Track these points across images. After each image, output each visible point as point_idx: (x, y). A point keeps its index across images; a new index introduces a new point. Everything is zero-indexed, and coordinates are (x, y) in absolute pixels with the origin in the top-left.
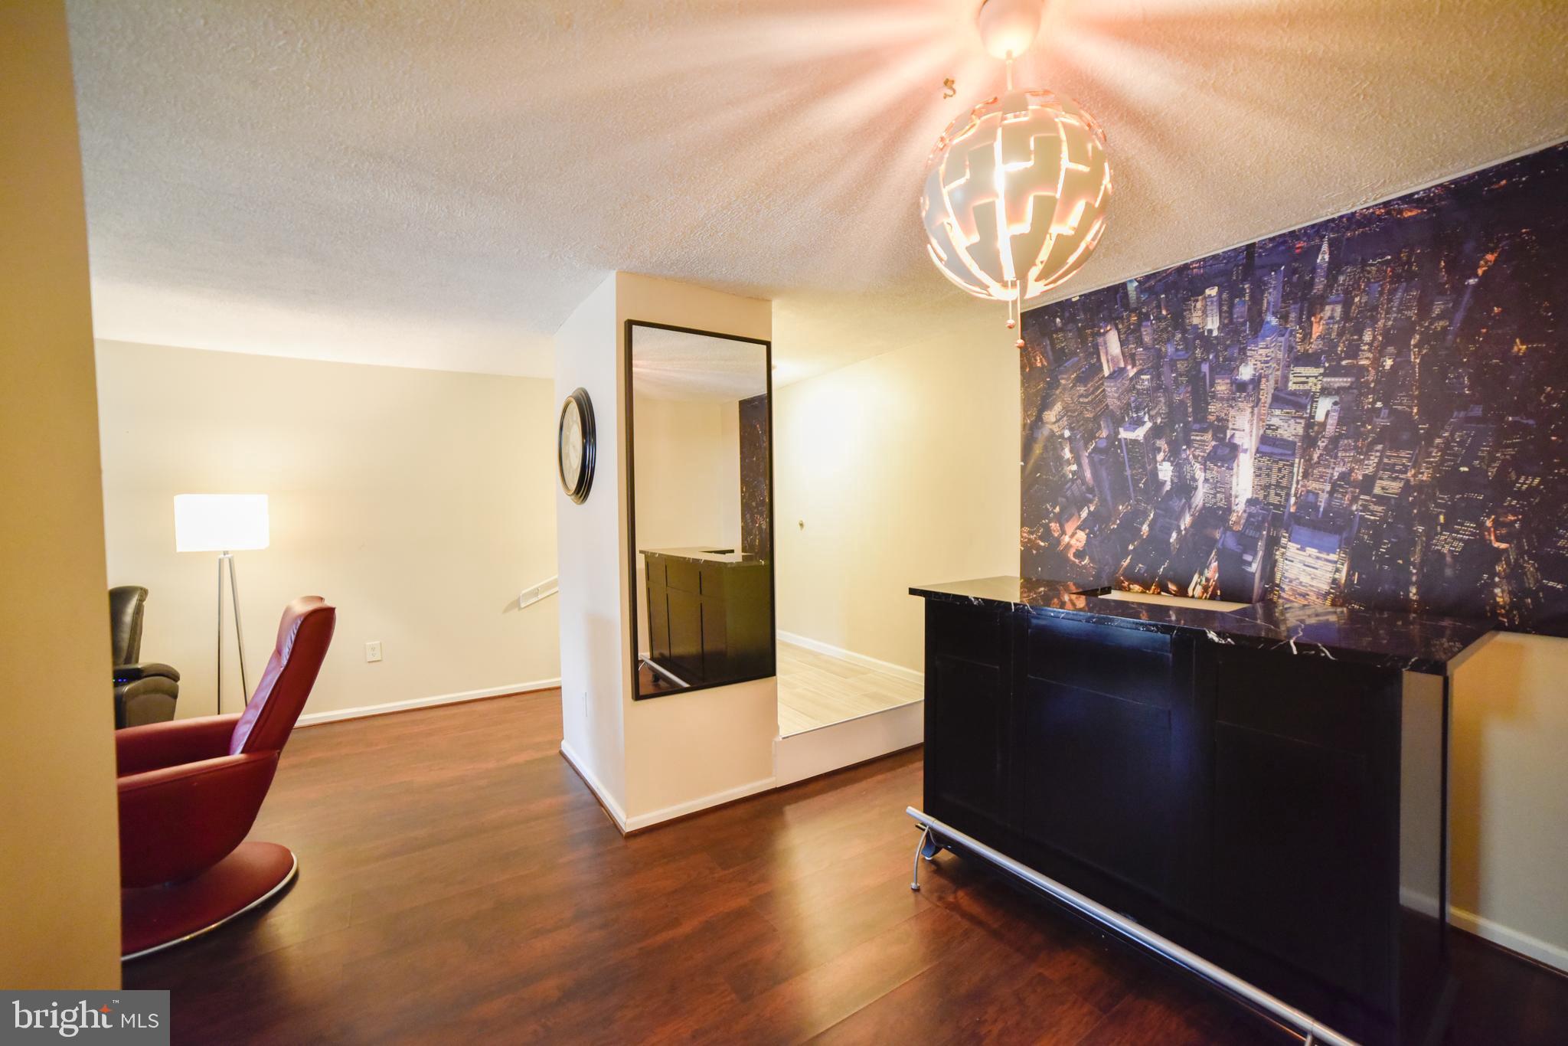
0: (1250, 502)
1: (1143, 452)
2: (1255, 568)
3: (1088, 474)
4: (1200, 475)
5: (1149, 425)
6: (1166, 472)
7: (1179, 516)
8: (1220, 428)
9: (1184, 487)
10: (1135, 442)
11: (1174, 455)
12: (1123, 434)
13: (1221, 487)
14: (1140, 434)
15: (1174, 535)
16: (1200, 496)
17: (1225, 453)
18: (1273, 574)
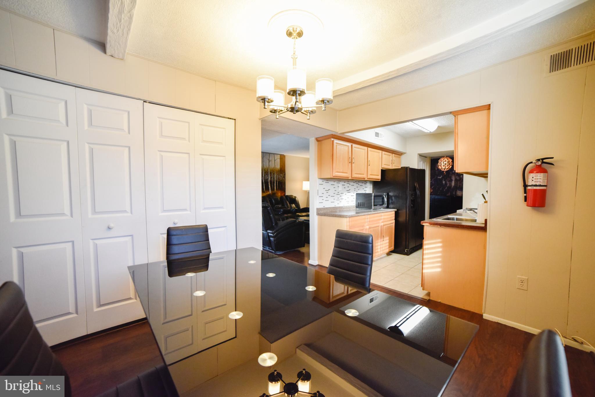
0: (454, 186)
1: (441, 180)
2: (454, 193)
3: (433, 182)
4: (448, 183)
5: (442, 177)
6: (444, 182)
7: (445, 188)
8: (451, 177)
9: (446, 184)
10: (440, 178)
11: (445, 181)
12: (438, 177)
13: (451, 184)
14: (440, 177)
15: (445, 190)
16: (448, 185)
17: (451, 180)
18: (456, 194)
